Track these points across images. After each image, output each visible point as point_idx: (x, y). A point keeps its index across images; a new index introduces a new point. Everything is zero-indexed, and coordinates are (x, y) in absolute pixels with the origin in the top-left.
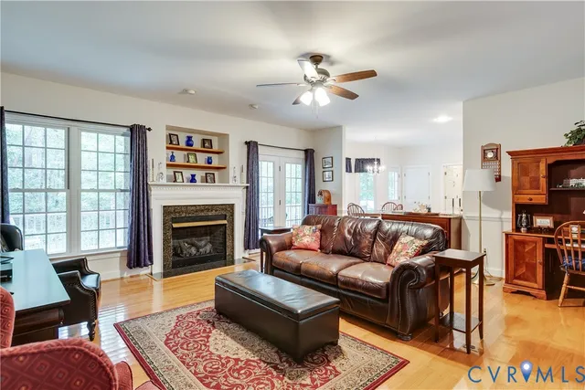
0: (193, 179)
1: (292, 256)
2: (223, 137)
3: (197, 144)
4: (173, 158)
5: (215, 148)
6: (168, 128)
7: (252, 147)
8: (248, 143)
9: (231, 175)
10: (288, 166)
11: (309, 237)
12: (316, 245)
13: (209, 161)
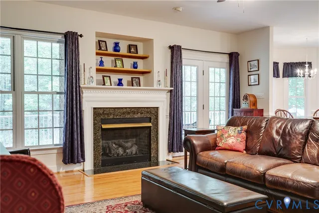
0: (120, 83)
1: (217, 156)
2: (148, 42)
3: (123, 50)
4: (101, 63)
5: (141, 53)
6: (98, 34)
7: (175, 51)
8: (172, 48)
9: (156, 79)
10: (211, 70)
11: (234, 137)
12: (242, 146)
13: (135, 66)
